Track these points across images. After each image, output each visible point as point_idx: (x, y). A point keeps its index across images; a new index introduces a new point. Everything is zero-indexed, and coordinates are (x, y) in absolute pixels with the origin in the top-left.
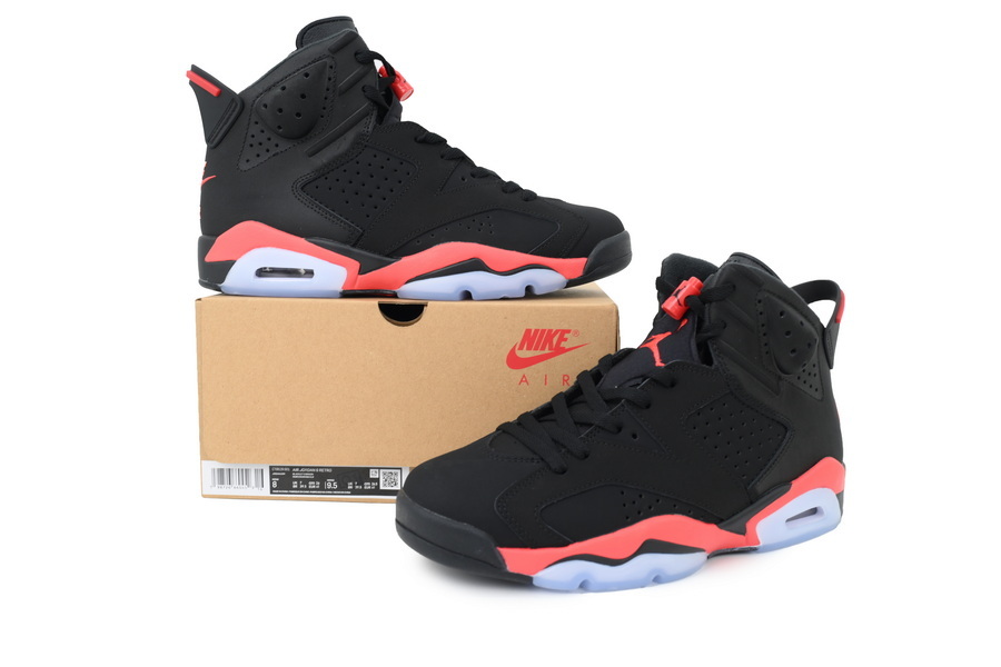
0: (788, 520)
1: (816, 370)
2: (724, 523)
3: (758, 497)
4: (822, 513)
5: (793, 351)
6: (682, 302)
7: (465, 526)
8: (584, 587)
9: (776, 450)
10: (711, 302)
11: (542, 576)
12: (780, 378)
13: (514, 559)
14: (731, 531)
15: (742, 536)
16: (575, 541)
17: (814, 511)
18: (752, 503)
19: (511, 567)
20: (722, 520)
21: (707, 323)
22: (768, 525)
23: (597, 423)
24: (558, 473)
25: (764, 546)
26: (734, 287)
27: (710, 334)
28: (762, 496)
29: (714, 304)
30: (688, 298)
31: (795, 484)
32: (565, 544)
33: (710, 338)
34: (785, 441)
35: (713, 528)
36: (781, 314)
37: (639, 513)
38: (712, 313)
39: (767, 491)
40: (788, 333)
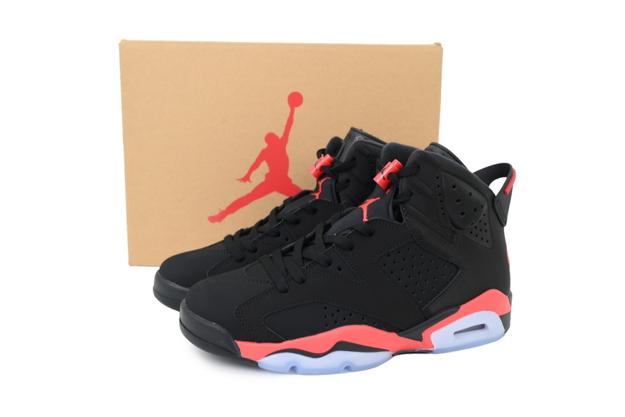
0: (456, 333)
1: (487, 227)
2: (404, 332)
3: (431, 316)
4: (488, 328)
5: (462, 214)
6: (386, 178)
7: (214, 325)
8: (293, 370)
9: (448, 283)
10: (402, 177)
11: (264, 362)
12: (454, 232)
13: (246, 348)
14: (409, 338)
15: (419, 342)
16: (287, 340)
17: (482, 327)
18: (426, 319)
19: (243, 355)
20: (402, 330)
21: (400, 192)
22: (440, 334)
23: (314, 259)
24: (282, 292)
25: (437, 350)
26: (419, 167)
27: (400, 200)
28: (434, 315)
29: (404, 179)
30: (390, 174)
31: (463, 307)
32: (280, 341)
33: (402, 203)
34: (456, 276)
35: (394, 335)
36: (454, 187)
37: (336, 322)
38: (403, 185)
39: (439, 311)
40: (458, 201)
